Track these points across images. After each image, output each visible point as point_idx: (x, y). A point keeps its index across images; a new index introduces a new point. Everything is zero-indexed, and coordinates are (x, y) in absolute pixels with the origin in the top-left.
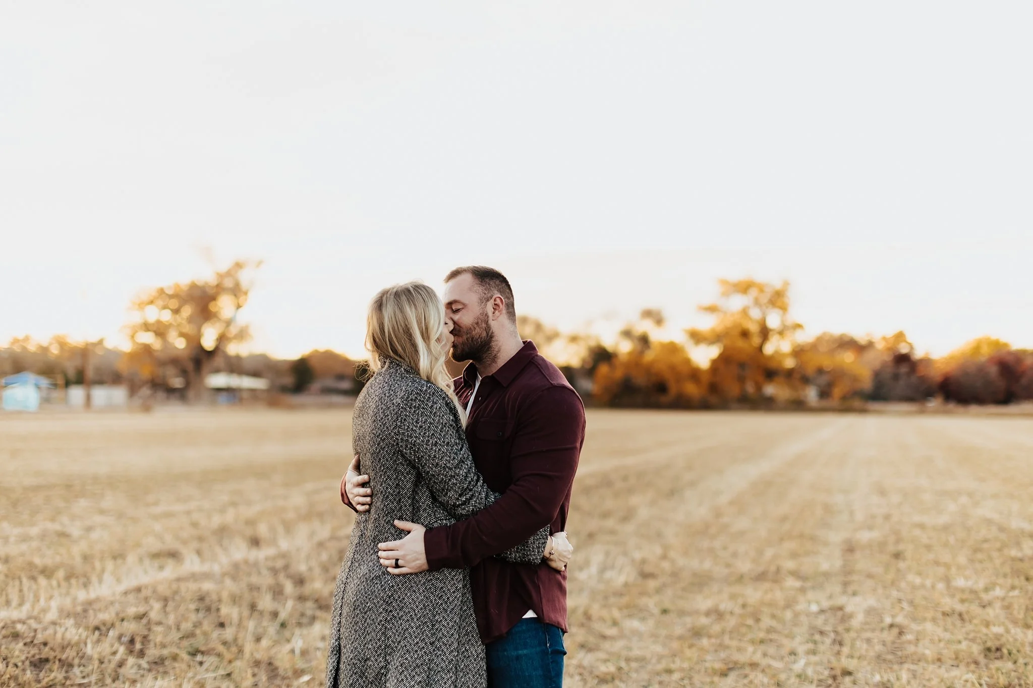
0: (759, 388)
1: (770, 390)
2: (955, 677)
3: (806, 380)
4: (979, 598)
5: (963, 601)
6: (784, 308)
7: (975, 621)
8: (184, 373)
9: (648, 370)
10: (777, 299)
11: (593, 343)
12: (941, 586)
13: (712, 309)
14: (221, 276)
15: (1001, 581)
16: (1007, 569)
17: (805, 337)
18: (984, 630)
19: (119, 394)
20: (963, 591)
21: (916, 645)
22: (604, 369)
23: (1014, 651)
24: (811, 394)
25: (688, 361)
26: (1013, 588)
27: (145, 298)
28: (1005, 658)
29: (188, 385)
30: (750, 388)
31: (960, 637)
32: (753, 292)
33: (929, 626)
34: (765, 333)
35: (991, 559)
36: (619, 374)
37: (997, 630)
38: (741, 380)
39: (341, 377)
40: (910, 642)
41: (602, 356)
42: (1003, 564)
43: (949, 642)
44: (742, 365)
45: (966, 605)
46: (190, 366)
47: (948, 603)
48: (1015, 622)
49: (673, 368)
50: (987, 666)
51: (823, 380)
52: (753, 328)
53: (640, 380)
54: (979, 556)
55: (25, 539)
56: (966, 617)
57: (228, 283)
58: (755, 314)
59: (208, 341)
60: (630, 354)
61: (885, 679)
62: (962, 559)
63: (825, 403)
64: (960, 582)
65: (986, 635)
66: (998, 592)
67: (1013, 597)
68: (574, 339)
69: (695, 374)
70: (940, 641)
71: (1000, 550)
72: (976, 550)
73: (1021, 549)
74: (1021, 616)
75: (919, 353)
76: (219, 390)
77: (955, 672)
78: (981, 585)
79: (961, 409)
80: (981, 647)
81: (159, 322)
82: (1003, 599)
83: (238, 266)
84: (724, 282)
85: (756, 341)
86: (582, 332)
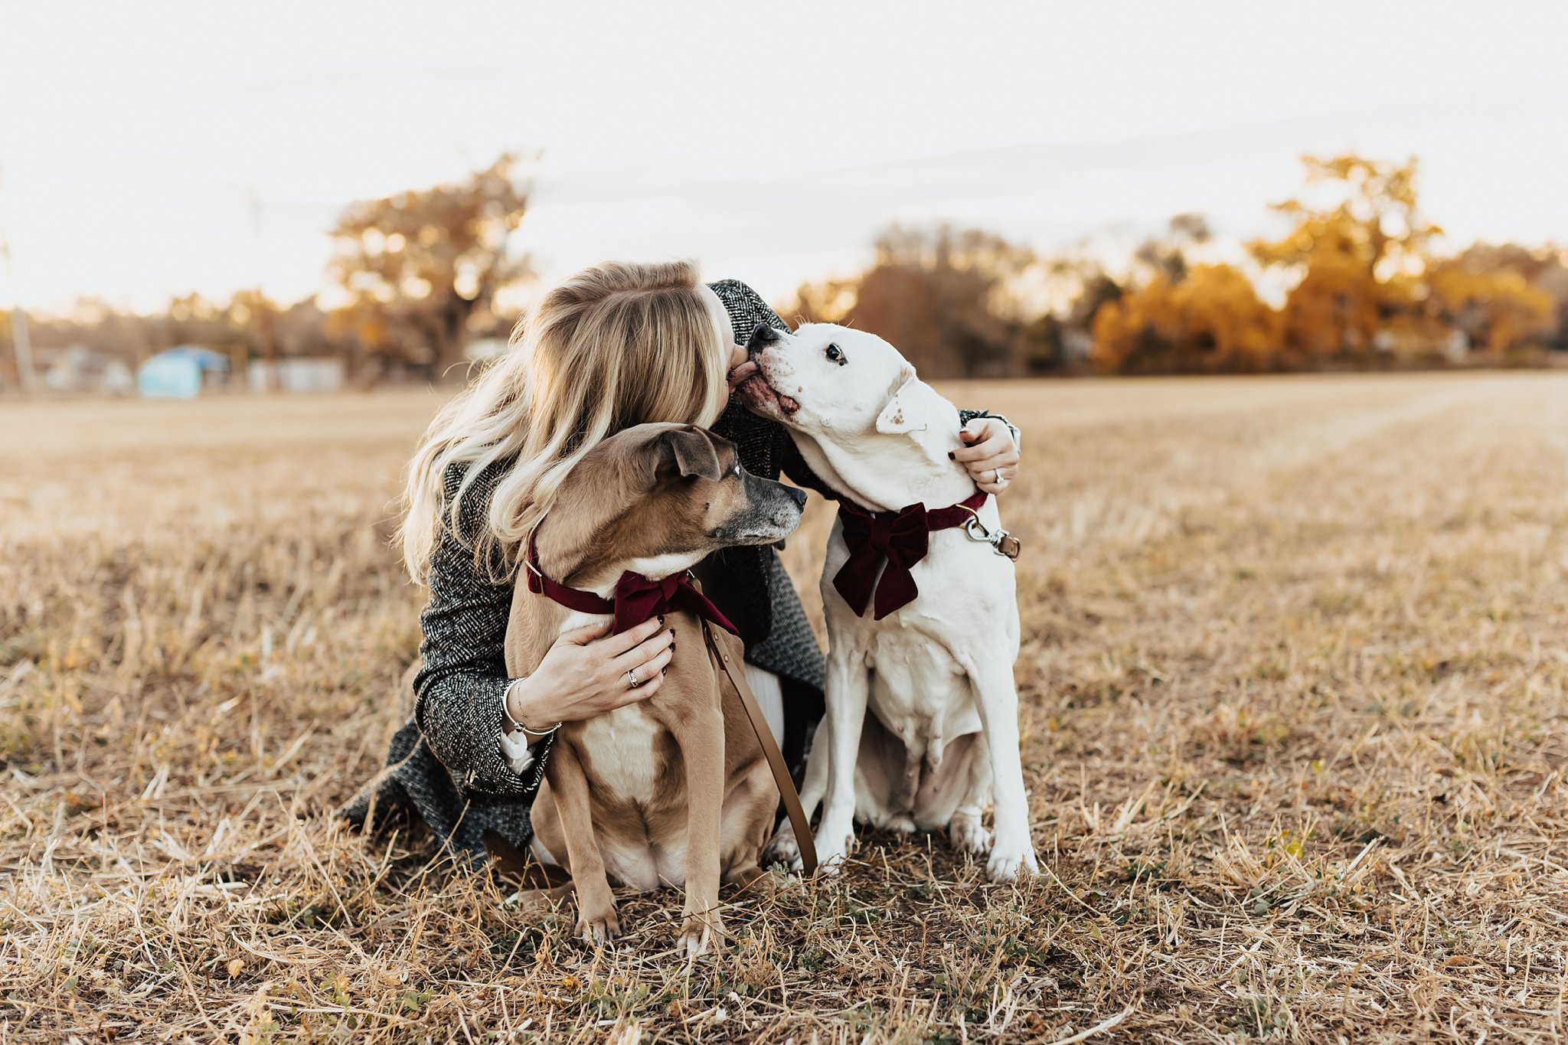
0: (1368, 334)
1: (1385, 340)
3: (1446, 319)
6: (1409, 201)
8: (431, 336)
9: (1183, 313)
10: (1399, 186)
11: (1091, 274)
13: (1286, 207)
14: (482, 178)
17: (1446, 248)
19: (329, 372)
22: (1109, 314)
24: (1455, 345)
25: (1249, 295)
27: (360, 215)
29: (438, 356)
30: (1354, 339)
32: (1358, 174)
34: (1379, 243)
36: (1135, 321)
38: (1340, 323)
41: (1106, 292)
44: (1340, 298)
46: (440, 325)
49: (1225, 308)
51: (1475, 319)
52: (1360, 236)
53: (1171, 330)
57: (493, 189)
58: (1362, 211)
59: (466, 285)
63: (1477, 357)
68: (1059, 268)
69: (1261, 316)
81: (387, 256)
83: (507, 159)
84: (1307, 162)
85: (1364, 255)
86: (1073, 256)
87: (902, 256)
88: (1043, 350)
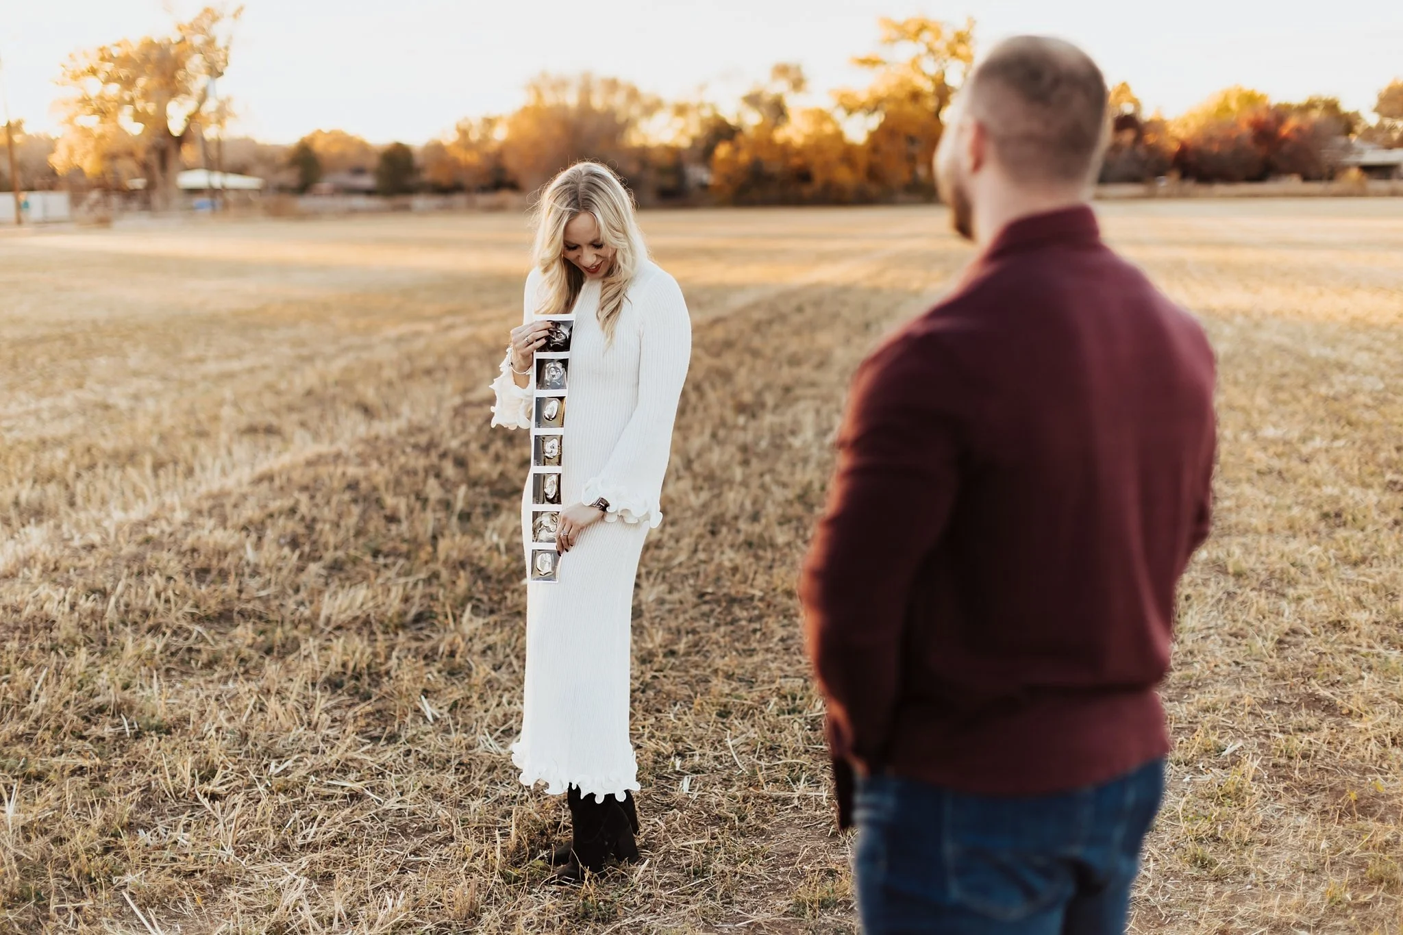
2: (1297, 550)
4: (1298, 451)
5: (1279, 456)
6: (969, 58)
7: (1301, 481)
8: (146, 169)
9: (785, 150)
10: (960, 45)
11: (707, 113)
12: (1245, 437)
13: (870, 62)
15: (1316, 428)
16: (1321, 412)
18: (1316, 491)
19: (57, 202)
20: (1274, 442)
21: (1238, 513)
22: (724, 150)
23: (1360, 517)
25: (839, 135)
26: (1335, 437)
27: (83, 66)
28: (1349, 525)
29: (150, 186)
30: (924, 172)
31: (1288, 501)
32: (927, 36)
33: (1247, 489)
34: (943, 93)
35: (1296, 399)
36: (744, 157)
37: (1329, 490)
38: (911, 159)
39: (359, 171)
40: (1229, 510)
41: (723, 132)
42: (1314, 404)
43: (1277, 508)
44: (910, 139)
45: (1285, 460)
46: (154, 159)
47: (1262, 459)
48: (1350, 481)
49: (818, 147)
50: (1329, 535)
52: (928, 87)
53: (775, 167)
54: (1283, 396)
55: (63, 415)
56: (1285, 475)
57: (197, 40)
58: (930, 67)
60: (757, 127)
61: (1214, 556)
62: (1261, 401)
64: (1269, 432)
65: (1319, 497)
66: (1318, 443)
67: (1339, 448)
68: (681, 110)
69: (849, 154)
70: (1265, 507)
71: (1305, 386)
72: (1277, 388)
73: (1331, 386)
74: (1356, 472)
75: (1146, 115)
76: (194, 192)
77: (1294, 545)
78: (1295, 434)
79: (1203, 189)
80: (1317, 512)
81: (104, 100)
82: (1327, 451)
83: (210, 12)
84: (887, 23)
85: (932, 104)
86: (692, 99)
87: (550, 99)
88: (669, 182)
